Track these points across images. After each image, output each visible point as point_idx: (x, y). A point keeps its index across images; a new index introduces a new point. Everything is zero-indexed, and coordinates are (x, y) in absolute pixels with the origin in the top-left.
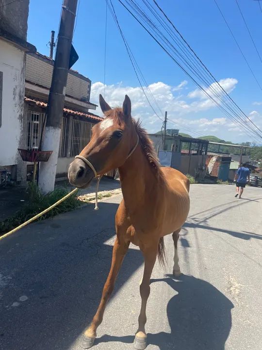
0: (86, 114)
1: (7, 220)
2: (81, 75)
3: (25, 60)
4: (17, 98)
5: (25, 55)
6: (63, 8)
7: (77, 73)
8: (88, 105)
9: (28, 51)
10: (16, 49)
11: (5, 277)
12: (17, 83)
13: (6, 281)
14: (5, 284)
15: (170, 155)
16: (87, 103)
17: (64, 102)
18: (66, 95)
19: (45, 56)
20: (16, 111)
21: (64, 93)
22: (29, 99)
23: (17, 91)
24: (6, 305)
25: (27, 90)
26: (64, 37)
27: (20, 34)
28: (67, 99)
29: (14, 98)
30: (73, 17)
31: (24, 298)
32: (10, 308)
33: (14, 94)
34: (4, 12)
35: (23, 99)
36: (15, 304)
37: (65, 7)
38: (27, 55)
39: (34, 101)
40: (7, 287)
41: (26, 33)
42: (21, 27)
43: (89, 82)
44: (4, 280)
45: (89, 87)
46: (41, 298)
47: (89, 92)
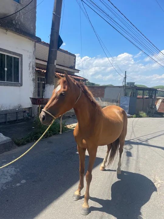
0: (72, 75)
1: (23, 138)
2: (70, 53)
3: (35, 47)
4: (31, 68)
5: (35, 43)
6: (53, 14)
7: (67, 52)
8: (74, 70)
9: (36, 41)
10: (30, 40)
11: (16, 170)
12: (31, 60)
13: (16, 172)
14: (15, 173)
15: (128, 98)
16: (73, 69)
17: (55, 69)
18: (57, 64)
19: (48, 43)
20: (31, 76)
21: (55, 64)
22: (38, 69)
23: (31, 65)
24: (13, 185)
25: (36, 63)
26: (54, 31)
27: (32, 31)
28: (57, 67)
29: (29, 69)
30: (59, 19)
31: (24, 181)
32: (15, 186)
33: (29, 67)
34: (22, 20)
35: (34, 69)
36: (18, 185)
37: (54, 13)
38: (36, 43)
39: (41, 70)
40: (16, 175)
41: (35, 31)
42: (32, 28)
43: (75, 56)
44: (15, 171)
45: (75, 59)
46: (33, 182)
47: (75, 63)
